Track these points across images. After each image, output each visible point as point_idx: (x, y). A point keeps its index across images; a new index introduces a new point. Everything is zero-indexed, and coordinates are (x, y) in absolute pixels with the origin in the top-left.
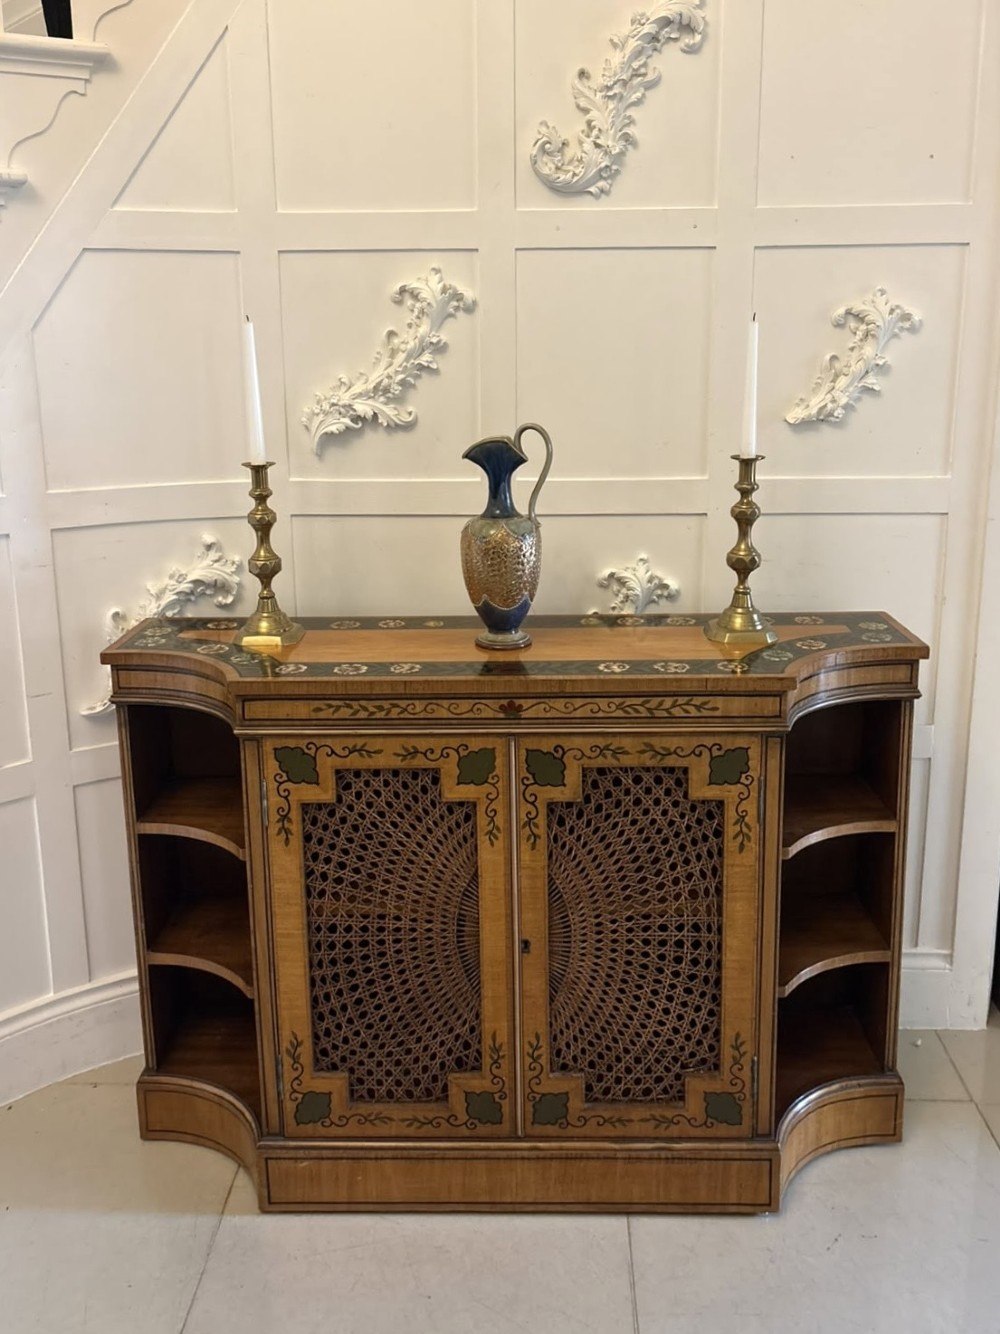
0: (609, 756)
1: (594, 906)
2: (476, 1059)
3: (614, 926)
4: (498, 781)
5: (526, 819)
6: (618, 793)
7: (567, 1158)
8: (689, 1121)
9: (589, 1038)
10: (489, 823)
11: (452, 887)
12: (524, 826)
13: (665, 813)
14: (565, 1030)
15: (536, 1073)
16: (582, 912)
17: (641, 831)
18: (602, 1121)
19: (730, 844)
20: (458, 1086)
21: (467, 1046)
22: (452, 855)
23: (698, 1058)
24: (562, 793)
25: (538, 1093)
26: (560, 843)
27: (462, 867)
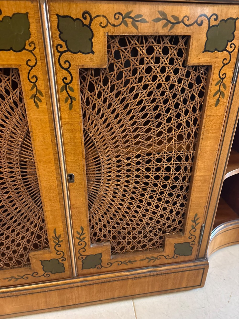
0: (130, 25)
1: (116, 150)
2: (45, 243)
3: (129, 162)
4: (35, 48)
5: (63, 84)
6: (134, 62)
7: (102, 283)
8: (165, 257)
9: (113, 225)
10: (32, 88)
11: (12, 142)
12: (62, 90)
13: (168, 79)
14: (98, 222)
15: (82, 246)
16: (108, 154)
17: (150, 94)
18: (120, 263)
19: (211, 100)
20: (36, 258)
21: (39, 237)
22: (7, 117)
23: (172, 228)
24: (91, 60)
25: (84, 256)
26: (91, 105)
27: (17, 126)
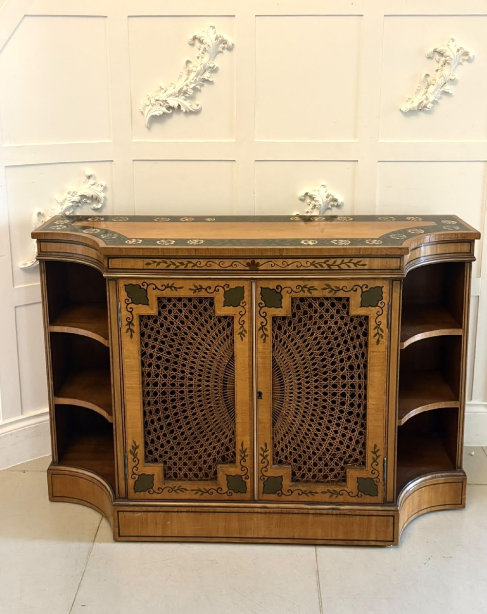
0: (306, 292)
1: (297, 374)
2: (232, 456)
3: (308, 385)
4: (245, 305)
5: (261, 326)
6: (310, 312)
7: (282, 513)
8: (349, 493)
9: (294, 446)
10: (240, 328)
11: (220, 362)
12: (259, 330)
13: (336, 323)
14: (281, 441)
15: (265, 465)
16: (290, 377)
17: (323, 333)
18: (301, 492)
19: (372, 340)
20: (223, 471)
21: (227, 449)
22: (220, 345)
23: (353, 458)
24: (280, 311)
25: (266, 476)
26: (279, 339)
27: (225, 351)
